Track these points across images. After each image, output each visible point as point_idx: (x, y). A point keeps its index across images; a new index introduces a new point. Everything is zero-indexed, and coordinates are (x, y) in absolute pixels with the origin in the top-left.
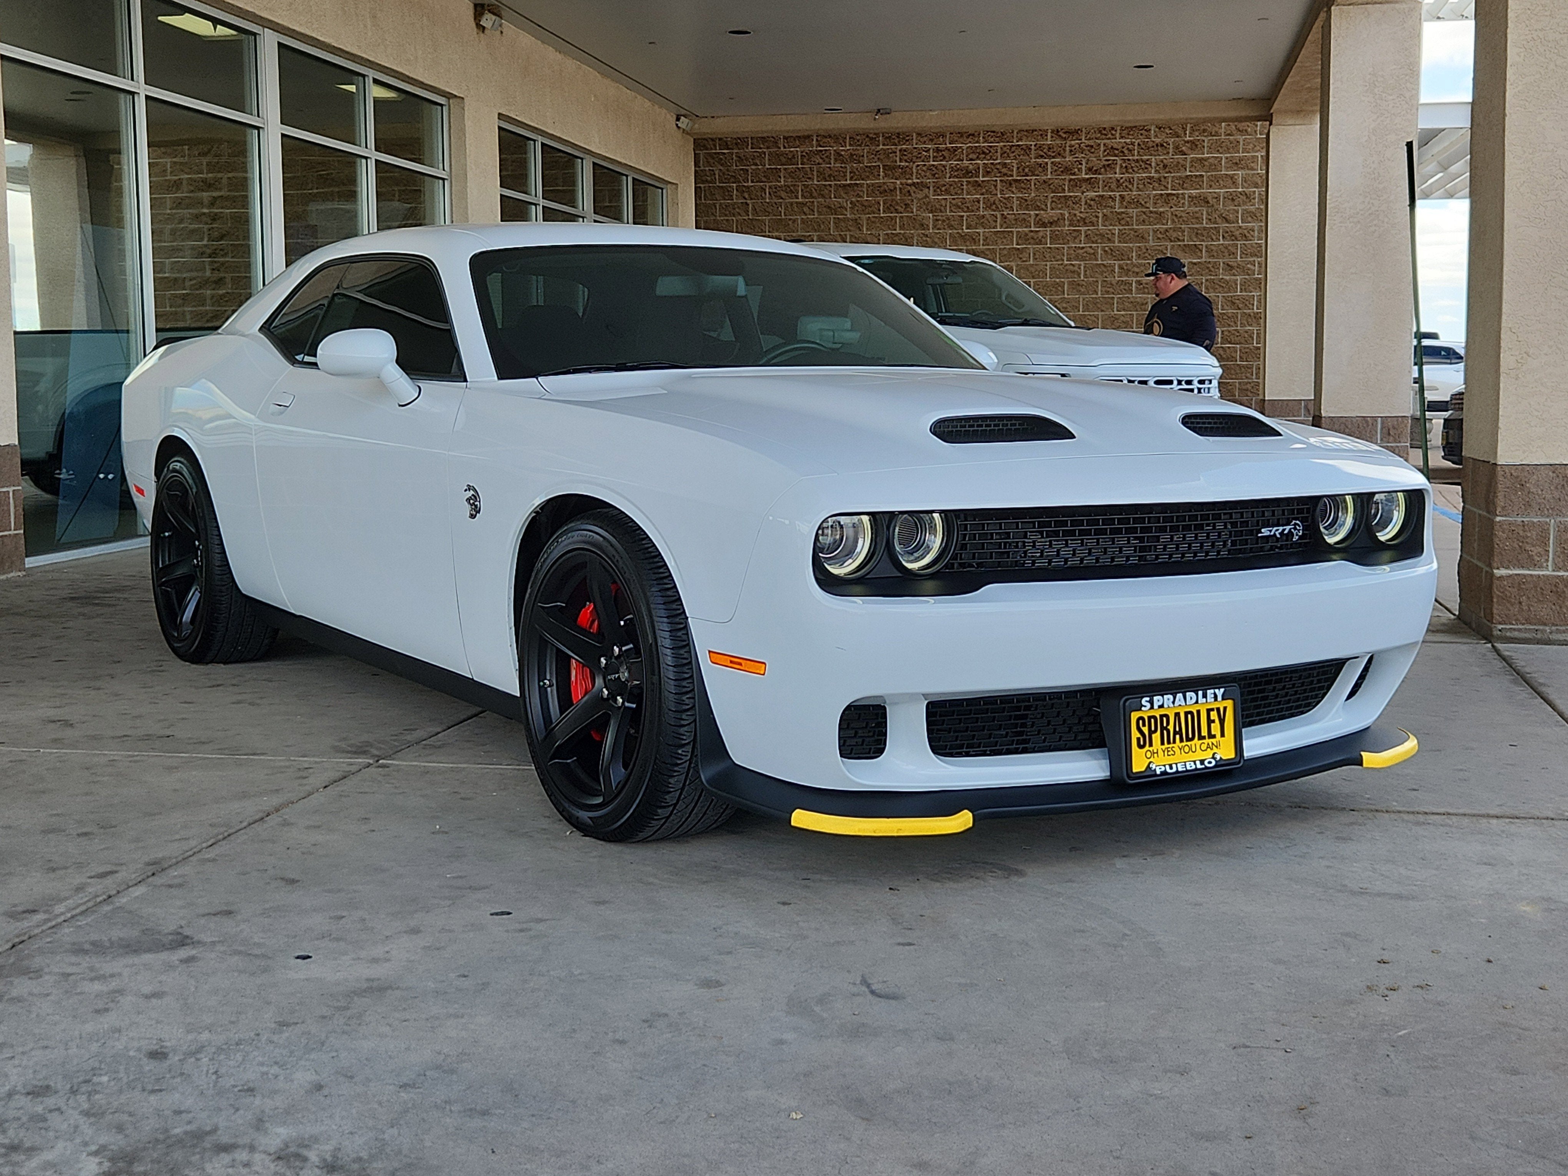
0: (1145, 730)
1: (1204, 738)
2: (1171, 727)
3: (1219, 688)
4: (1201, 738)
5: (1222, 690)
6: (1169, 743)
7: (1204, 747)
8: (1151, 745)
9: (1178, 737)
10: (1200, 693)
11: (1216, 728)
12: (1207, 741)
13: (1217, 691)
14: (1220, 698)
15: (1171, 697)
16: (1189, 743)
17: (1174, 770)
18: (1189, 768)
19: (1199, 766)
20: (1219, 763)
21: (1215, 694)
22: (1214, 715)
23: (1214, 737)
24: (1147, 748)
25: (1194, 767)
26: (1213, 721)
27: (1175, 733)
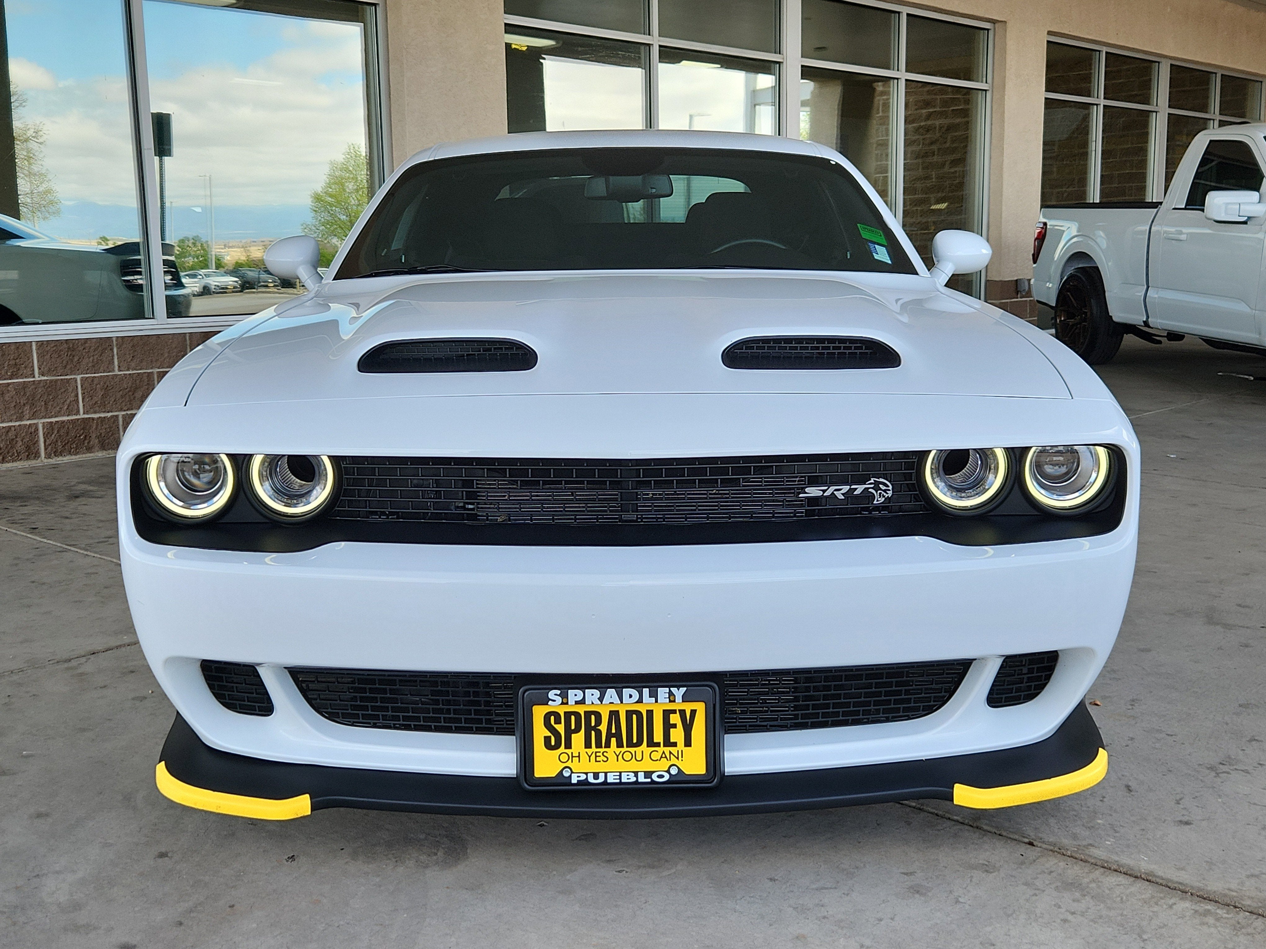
0: (561, 728)
1: (658, 745)
2: (603, 728)
3: (678, 687)
4: (651, 743)
5: (683, 690)
6: (599, 745)
7: (655, 756)
8: (568, 746)
9: (613, 740)
10: (646, 691)
11: (677, 735)
12: (661, 749)
13: (674, 690)
14: (679, 699)
15: (597, 693)
16: (632, 750)
17: (601, 779)
18: (624, 780)
19: (641, 779)
20: (673, 779)
21: (671, 694)
22: (675, 719)
23: (675, 745)
24: (562, 749)
25: (634, 779)
26: (674, 726)
27: (609, 735)
